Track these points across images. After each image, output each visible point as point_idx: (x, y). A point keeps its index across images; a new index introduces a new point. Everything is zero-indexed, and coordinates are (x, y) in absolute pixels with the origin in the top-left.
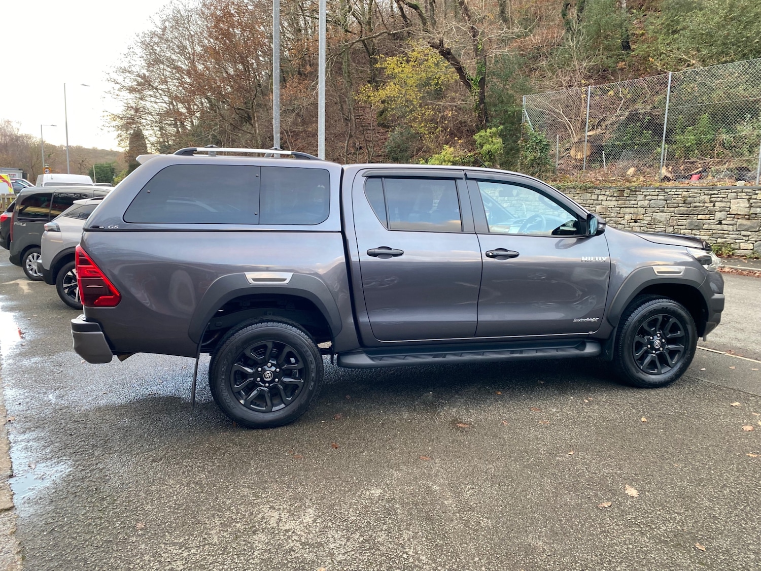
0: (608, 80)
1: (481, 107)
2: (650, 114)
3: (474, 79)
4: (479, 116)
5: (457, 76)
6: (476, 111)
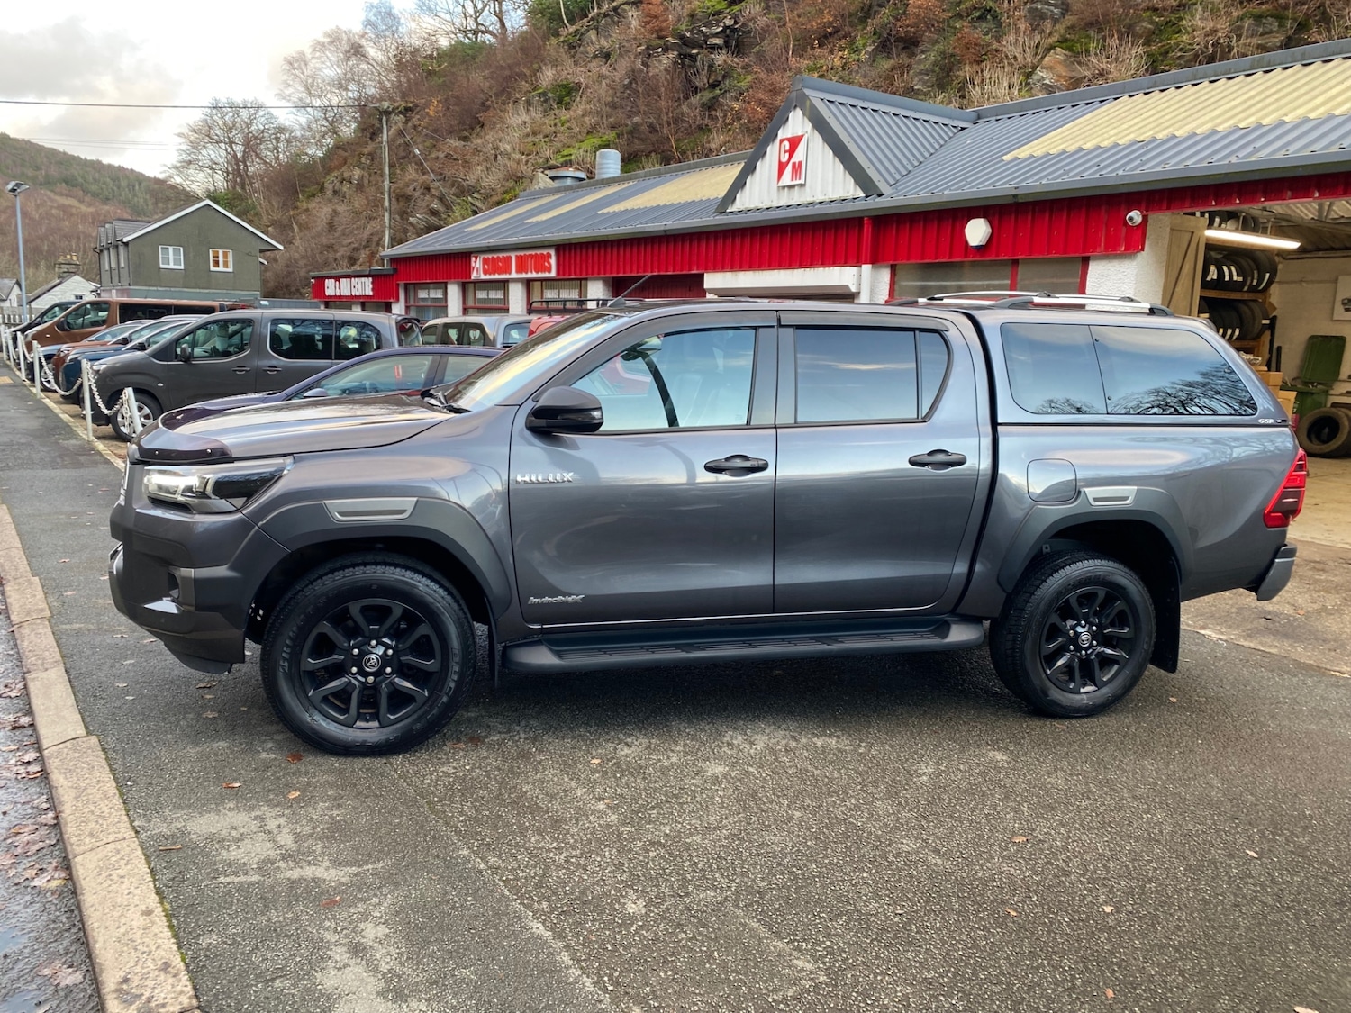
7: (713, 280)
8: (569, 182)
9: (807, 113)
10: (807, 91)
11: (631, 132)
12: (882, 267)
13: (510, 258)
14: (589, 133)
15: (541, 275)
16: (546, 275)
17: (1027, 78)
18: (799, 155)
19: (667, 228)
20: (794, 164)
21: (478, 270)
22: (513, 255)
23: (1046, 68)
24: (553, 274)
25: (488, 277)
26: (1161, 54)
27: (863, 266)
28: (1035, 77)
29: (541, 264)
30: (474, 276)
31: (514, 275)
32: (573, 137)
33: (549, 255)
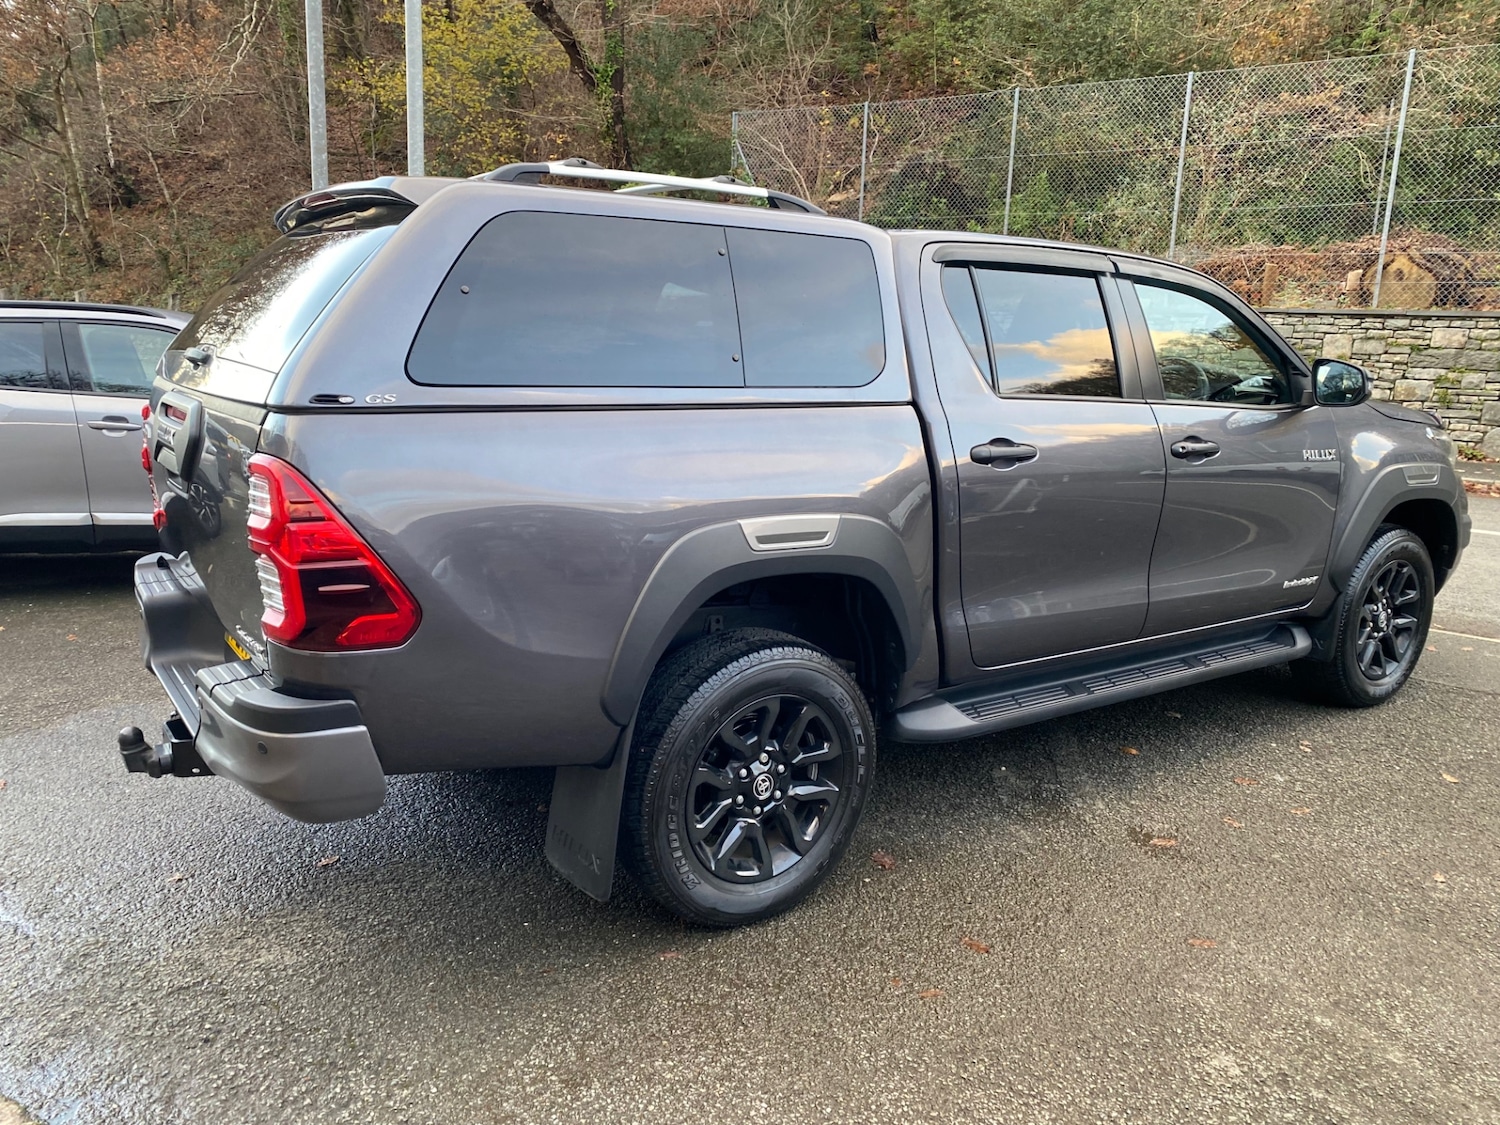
0: (845, 96)
1: (617, 130)
2: (945, 166)
3: (601, 70)
4: (615, 150)
5: (564, 61)
6: (608, 139)
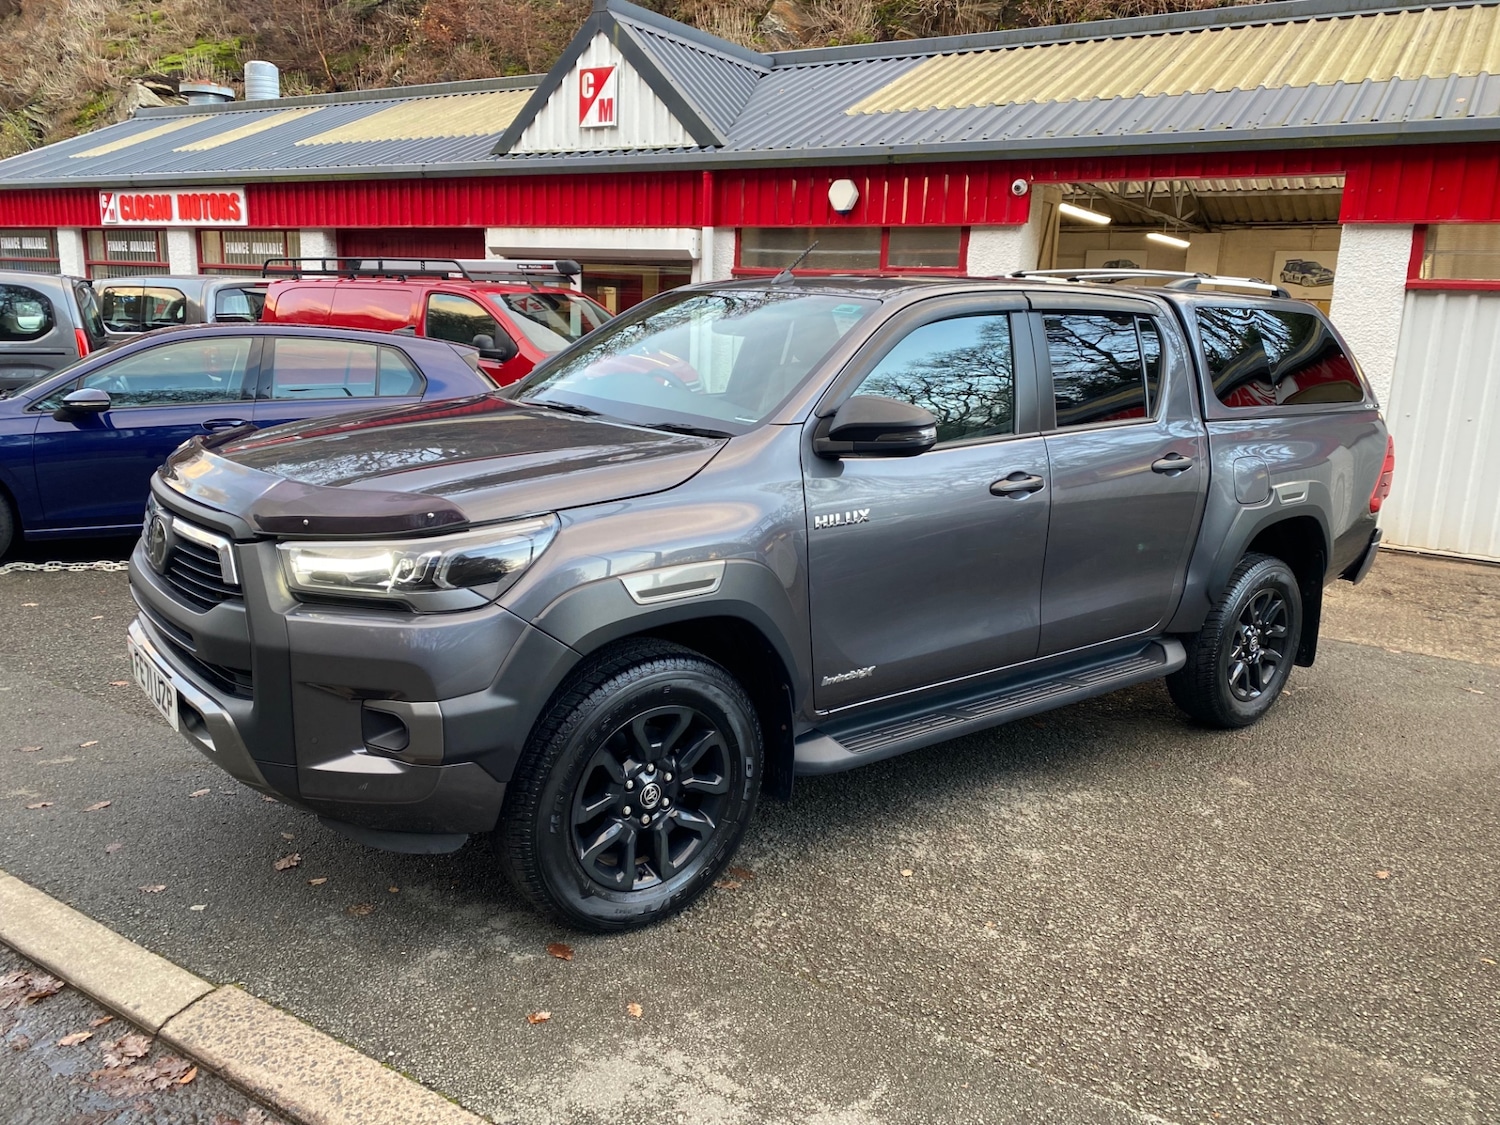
7: (496, 237)
8: (211, 100)
9: (616, 41)
10: (615, 15)
11: (259, 41)
12: (723, 230)
13: (168, 199)
14: (198, 36)
15: (221, 223)
16: (232, 223)
17: (757, 22)
18: (608, 91)
19: (426, 169)
20: (602, 102)
21: (112, 211)
22: (174, 195)
23: (777, 14)
24: (244, 222)
25: (131, 223)
26: (887, 11)
27: (704, 228)
28: (766, 23)
29: (222, 207)
30: (106, 220)
31: (176, 221)
32: (175, 40)
33: (235, 198)
